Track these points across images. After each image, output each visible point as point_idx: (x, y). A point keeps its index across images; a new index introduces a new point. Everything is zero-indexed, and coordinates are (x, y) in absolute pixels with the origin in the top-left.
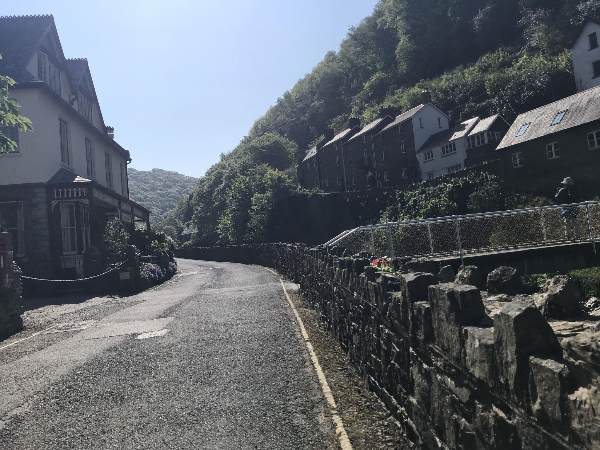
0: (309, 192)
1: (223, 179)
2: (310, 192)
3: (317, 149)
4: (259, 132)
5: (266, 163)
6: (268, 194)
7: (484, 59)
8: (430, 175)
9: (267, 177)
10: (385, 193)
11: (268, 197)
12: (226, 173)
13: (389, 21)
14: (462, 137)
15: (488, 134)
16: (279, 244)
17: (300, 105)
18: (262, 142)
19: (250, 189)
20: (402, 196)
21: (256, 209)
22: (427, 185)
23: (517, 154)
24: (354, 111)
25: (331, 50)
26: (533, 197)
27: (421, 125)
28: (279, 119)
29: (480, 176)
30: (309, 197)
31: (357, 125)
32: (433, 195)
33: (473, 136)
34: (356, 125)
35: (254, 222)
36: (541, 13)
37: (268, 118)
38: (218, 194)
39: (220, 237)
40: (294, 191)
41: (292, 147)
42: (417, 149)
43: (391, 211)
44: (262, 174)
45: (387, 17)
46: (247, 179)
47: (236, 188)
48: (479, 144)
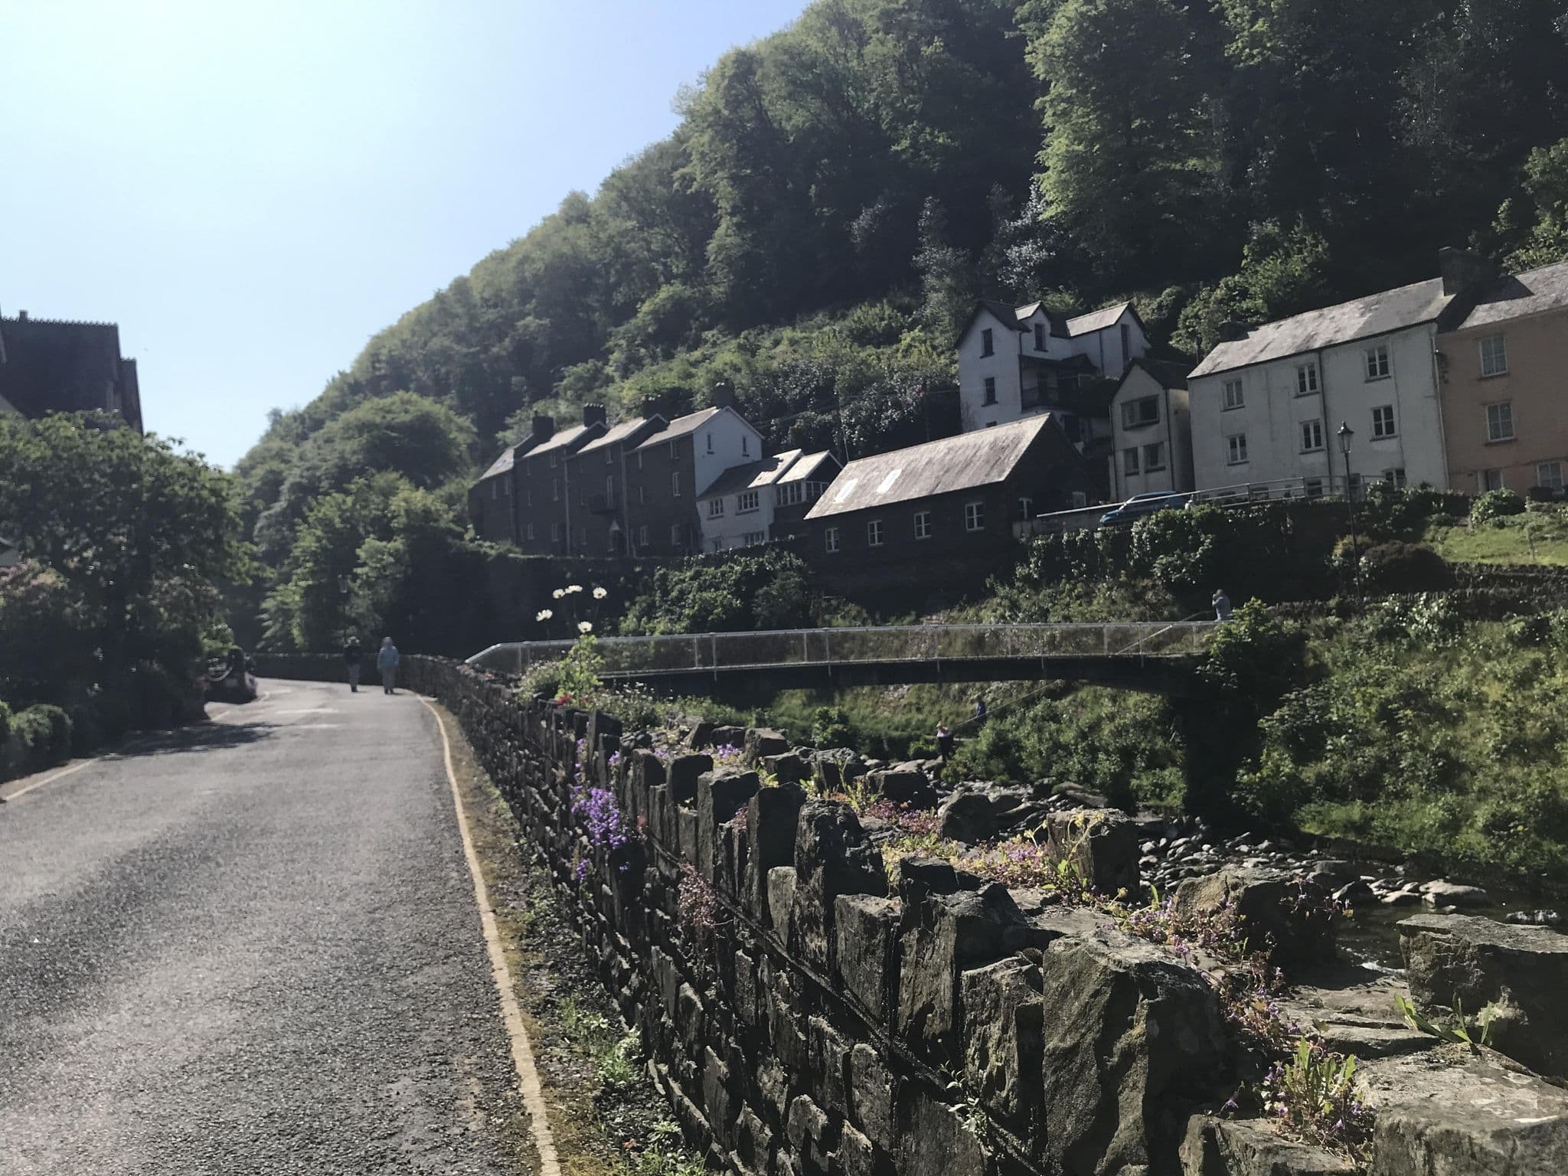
0: (490, 549)
1: (285, 488)
2: (492, 547)
3: (515, 457)
4: (379, 369)
5: (396, 470)
6: (398, 544)
7: (857, 313)
8: (717, 544)
9: (397, 503)
10: (638, 569)
11: (397, 551)
12: (293, 475)
13: (699, 177)
14: (768, 485)
15: (808, 485)
16: (419, 656)
17: (492, 315)
18: (389, 412)
19: (354, 528)
20: (664, 578)
21: (367, 574)
22: (706, 563)
23: (832, 530)
24: (615, 362)
25: (578, 189)
26: (846, 604)
27: (709, 448)
28: (436, 343)
29: (781, 559)
30: (489, 559)
31: (598, 422)
32: (711, 583)
33: (785, 484)
34: (597, 419)
35: (360, 604)
36: (948, 254)
37: (407, 335)
38: (269, 526)
39: (268, 634)
40: (458, 542)
41: (461, 430)
42: (699, 491)
43: (644, 605)
44: (388, 492)
45: (695, 168)
46: (350, 500)
47: (319, 520)
48: (793, 500)
